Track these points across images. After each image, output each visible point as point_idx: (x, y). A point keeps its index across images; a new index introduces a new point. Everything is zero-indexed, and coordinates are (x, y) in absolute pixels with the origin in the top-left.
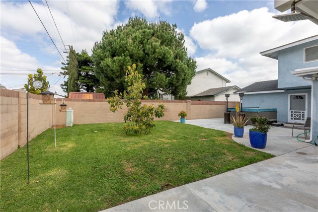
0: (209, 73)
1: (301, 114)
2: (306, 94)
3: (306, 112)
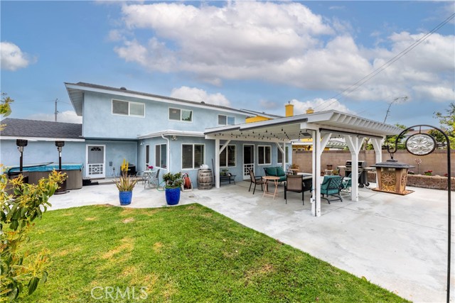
1: (100, 167)
2: (104, 146)
3: (104, 165)
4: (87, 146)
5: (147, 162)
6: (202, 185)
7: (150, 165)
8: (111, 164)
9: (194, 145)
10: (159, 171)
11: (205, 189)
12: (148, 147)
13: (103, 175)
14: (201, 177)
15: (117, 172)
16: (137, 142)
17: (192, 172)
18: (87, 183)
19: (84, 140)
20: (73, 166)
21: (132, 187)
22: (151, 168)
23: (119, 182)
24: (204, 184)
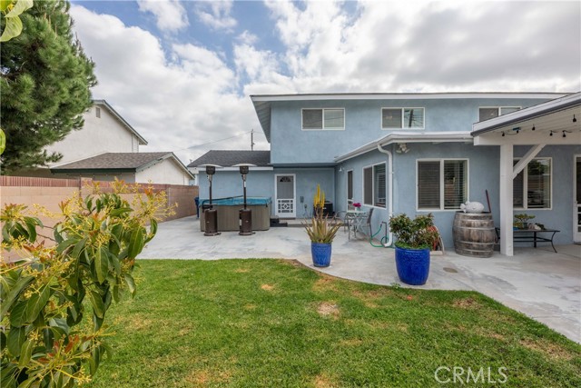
0: (102, 113)
1: (290, 203)
2: (294, 175)
3: (294, 200)
4: (276, 175)
5: (350, 197)
6: (468, 246)
7: (354, 201)
8: (302, 200)
9: (442, 161)
10: (372, 210)
11: (476, 254)
12: (350, 173)
13: (294, 215)
14: (466, 229)
15: (310, 210)
16: (334, 168)
17: (441, 216)
18: (275, 223)
19: (271, 169)
20: (258, 200)
21: (331, 236)
22: (358, 205)
23: (311, 225)
24: (475, 244)
